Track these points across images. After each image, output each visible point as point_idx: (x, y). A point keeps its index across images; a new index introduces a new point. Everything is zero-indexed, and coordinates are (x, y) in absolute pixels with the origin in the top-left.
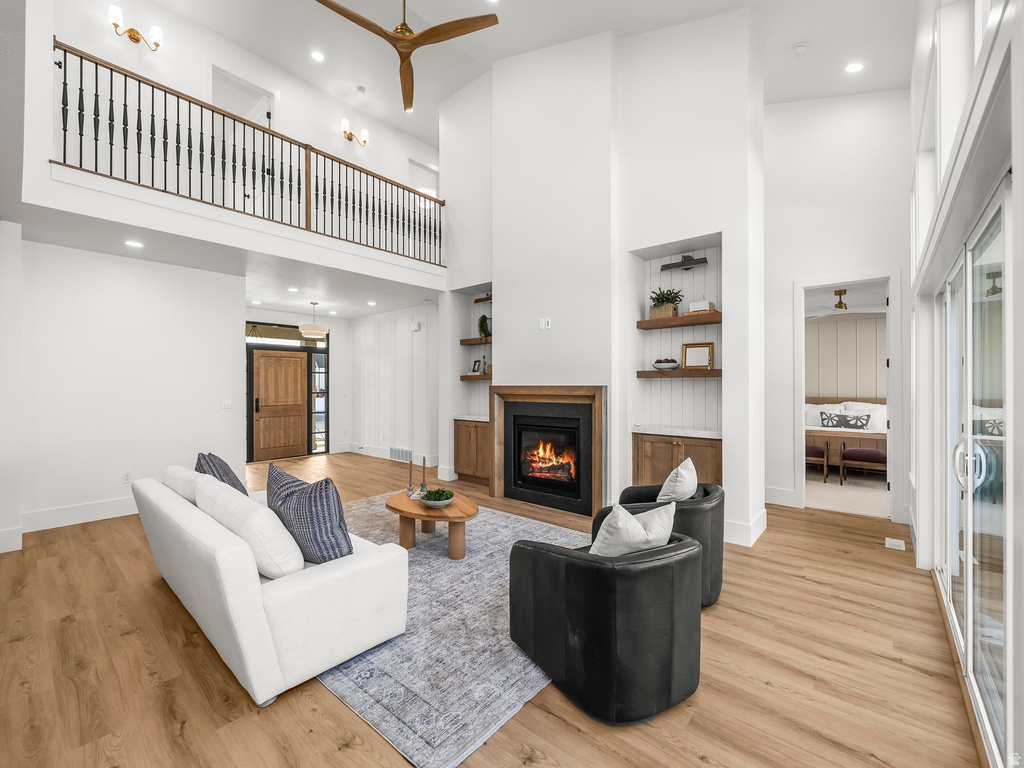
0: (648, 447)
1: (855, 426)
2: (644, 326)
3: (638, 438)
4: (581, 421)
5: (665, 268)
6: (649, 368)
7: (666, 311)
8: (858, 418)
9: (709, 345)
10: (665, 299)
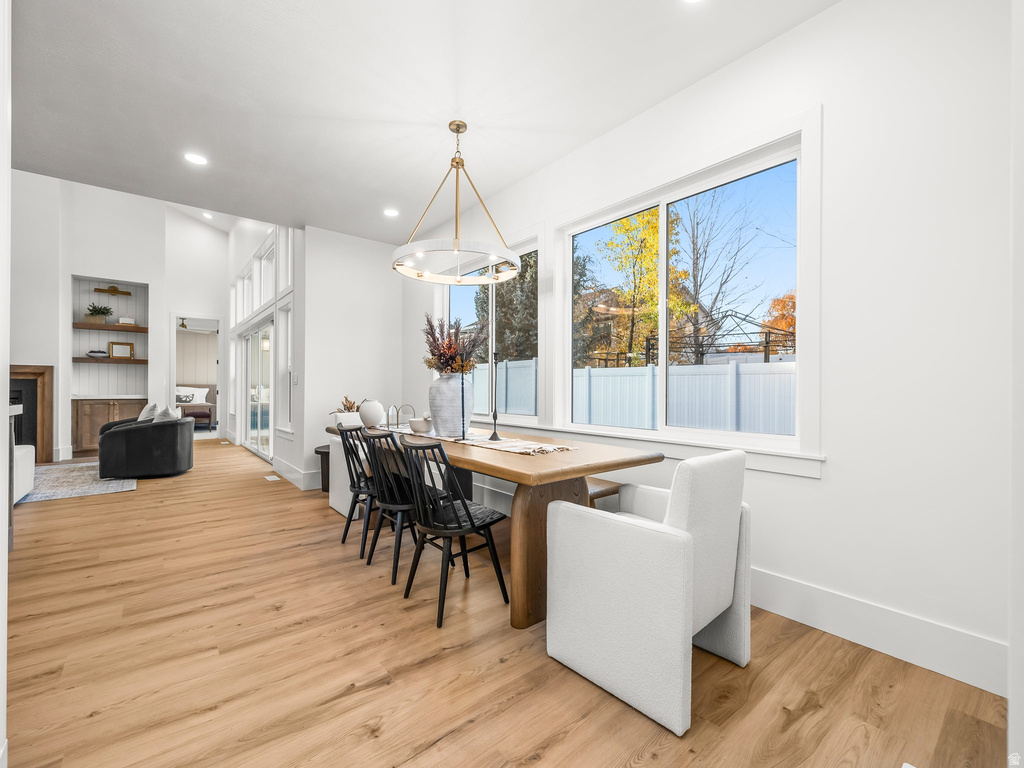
0: (87, 409)
1: (186, 401)
2: (78, 326)
3: (77, 404)
4: (24, 392)
5: (97, 290)
6: (83, 354)
7: (99, 320)
8: (187, 397)
9: (131, 345)
10: (97, 311)
